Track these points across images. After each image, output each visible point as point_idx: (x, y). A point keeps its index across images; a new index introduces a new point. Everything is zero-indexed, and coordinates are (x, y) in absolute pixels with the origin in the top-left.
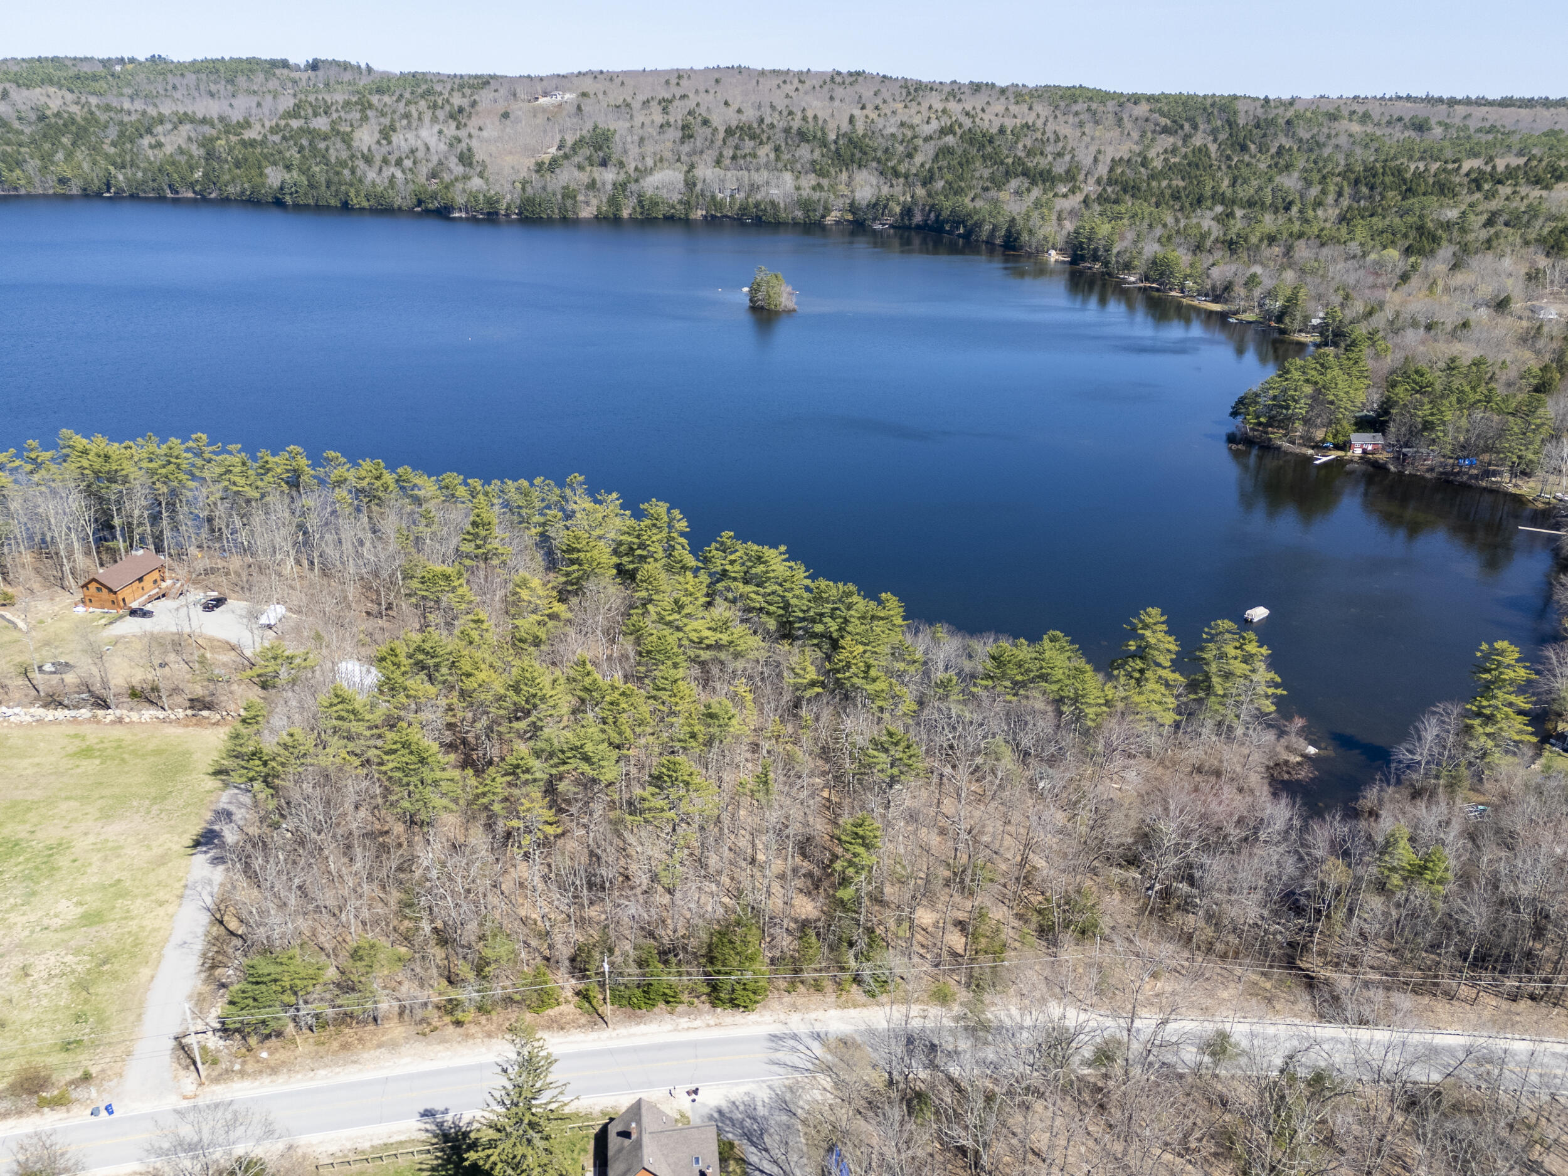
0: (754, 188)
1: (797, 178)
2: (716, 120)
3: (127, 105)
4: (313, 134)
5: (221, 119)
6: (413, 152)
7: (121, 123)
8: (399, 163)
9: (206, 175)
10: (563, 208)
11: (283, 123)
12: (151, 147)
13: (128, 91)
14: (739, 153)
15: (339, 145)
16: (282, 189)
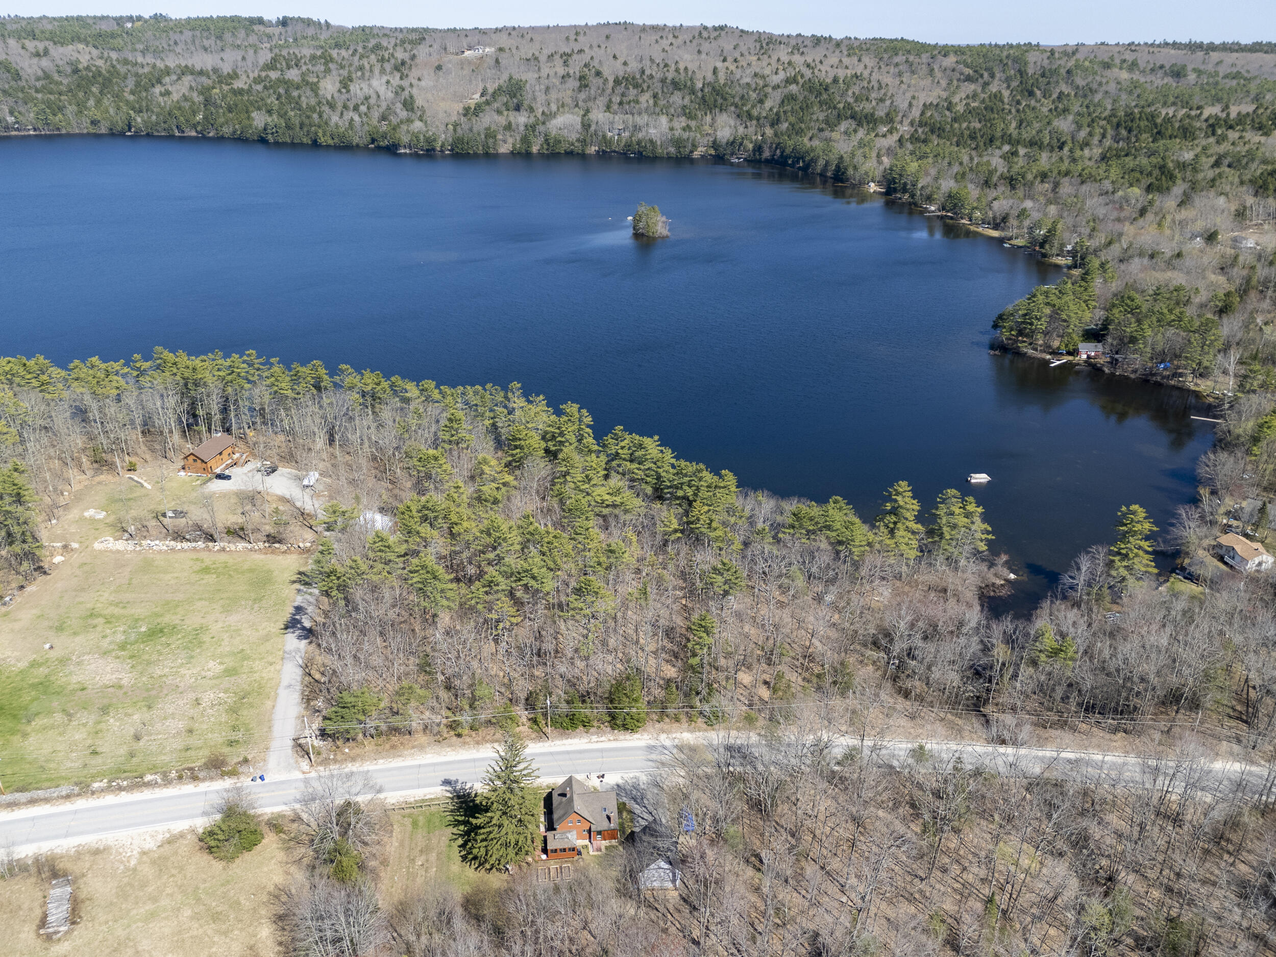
0: (636, 128)
1: (671, 120)
2: (607, 72)
3: (140, 59)
4: (288, 84)
5: (215, 70)
6: (367, 98)
7: (137, 75)
8: (356, 108)
9: (205, 118)
10: (486, 146)
11: (263, 74)
12: (162, 94)
13: (140, 47)
14: (625, 99)
15: (309, 93)
16: (265, 129)
